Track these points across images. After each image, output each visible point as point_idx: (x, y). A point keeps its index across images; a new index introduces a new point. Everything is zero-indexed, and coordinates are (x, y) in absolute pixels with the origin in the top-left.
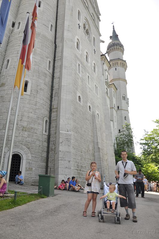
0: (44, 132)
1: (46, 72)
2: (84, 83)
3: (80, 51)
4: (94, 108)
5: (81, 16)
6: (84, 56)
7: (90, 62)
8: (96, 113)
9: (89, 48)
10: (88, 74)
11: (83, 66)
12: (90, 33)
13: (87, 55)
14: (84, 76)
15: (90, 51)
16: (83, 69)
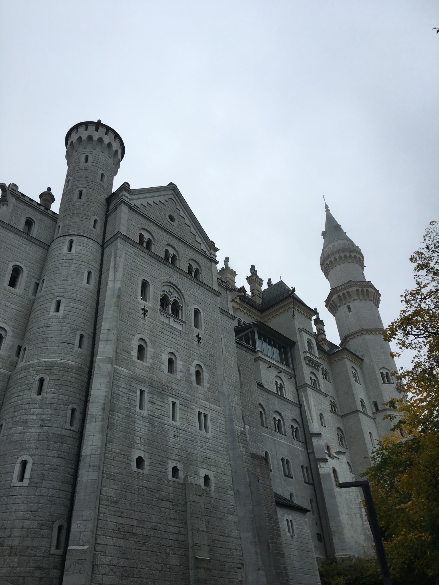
0: (53, 550)
1: (64, 432)
2: (156, 424)
3: (148, 360)
4: (191, 466)
5: (151, 288)
6: (163, 365)
7: (181, 369)
8: (200, 475)
9: (176, 342)
10: (171, 399)
11: (154, 389)
12: (182, 307)
13: (173, 358)
14: (159, 408)
15: (183, 345)
16: (155, 395)
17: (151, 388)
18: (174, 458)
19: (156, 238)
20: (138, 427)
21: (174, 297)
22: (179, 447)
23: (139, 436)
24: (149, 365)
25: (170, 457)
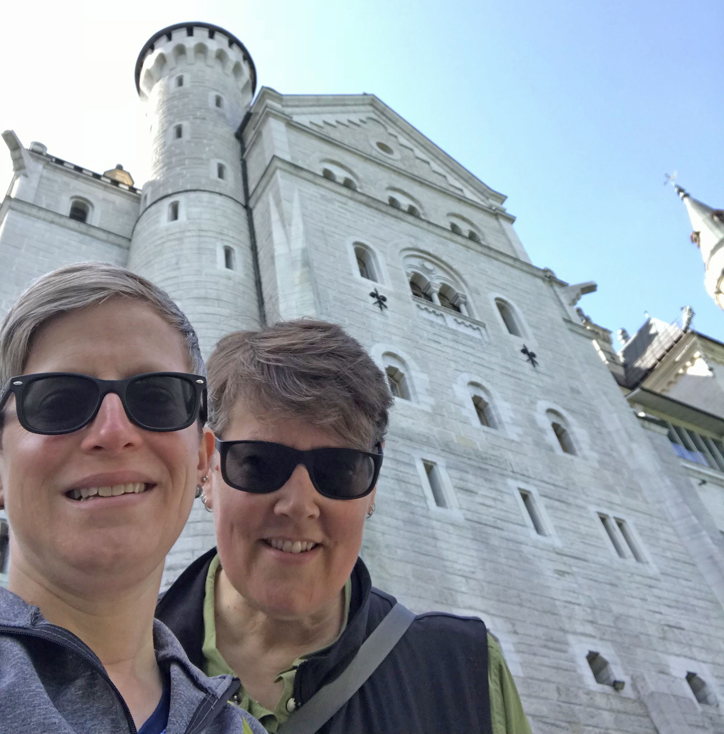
2: (495, 542)
3: (421, 398)
4: (639, 651)
5: (380, 258)
6: (462, 409)
7: (512, 418)
8: (674, 673)
9: (478, 361)
10: (514, 485)
11: (460, 459)
12: (465, 297)
13: (482, 395)
14: (490, 502)
15: (496, 367)
16: (467, 472)
17: (451, 456)
18: (579, 628)
19: (360, 175)
20: (447, 550)
21: (439, 278)
22: (582, 600)
23: (460, 573)
24: (428, 409)
25: (567, 627)
